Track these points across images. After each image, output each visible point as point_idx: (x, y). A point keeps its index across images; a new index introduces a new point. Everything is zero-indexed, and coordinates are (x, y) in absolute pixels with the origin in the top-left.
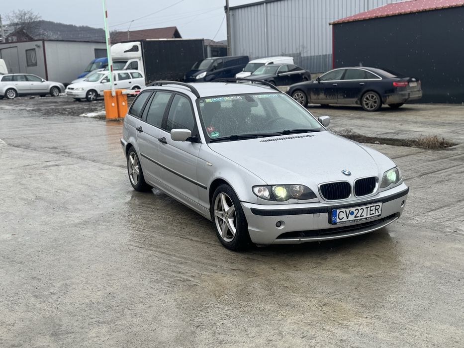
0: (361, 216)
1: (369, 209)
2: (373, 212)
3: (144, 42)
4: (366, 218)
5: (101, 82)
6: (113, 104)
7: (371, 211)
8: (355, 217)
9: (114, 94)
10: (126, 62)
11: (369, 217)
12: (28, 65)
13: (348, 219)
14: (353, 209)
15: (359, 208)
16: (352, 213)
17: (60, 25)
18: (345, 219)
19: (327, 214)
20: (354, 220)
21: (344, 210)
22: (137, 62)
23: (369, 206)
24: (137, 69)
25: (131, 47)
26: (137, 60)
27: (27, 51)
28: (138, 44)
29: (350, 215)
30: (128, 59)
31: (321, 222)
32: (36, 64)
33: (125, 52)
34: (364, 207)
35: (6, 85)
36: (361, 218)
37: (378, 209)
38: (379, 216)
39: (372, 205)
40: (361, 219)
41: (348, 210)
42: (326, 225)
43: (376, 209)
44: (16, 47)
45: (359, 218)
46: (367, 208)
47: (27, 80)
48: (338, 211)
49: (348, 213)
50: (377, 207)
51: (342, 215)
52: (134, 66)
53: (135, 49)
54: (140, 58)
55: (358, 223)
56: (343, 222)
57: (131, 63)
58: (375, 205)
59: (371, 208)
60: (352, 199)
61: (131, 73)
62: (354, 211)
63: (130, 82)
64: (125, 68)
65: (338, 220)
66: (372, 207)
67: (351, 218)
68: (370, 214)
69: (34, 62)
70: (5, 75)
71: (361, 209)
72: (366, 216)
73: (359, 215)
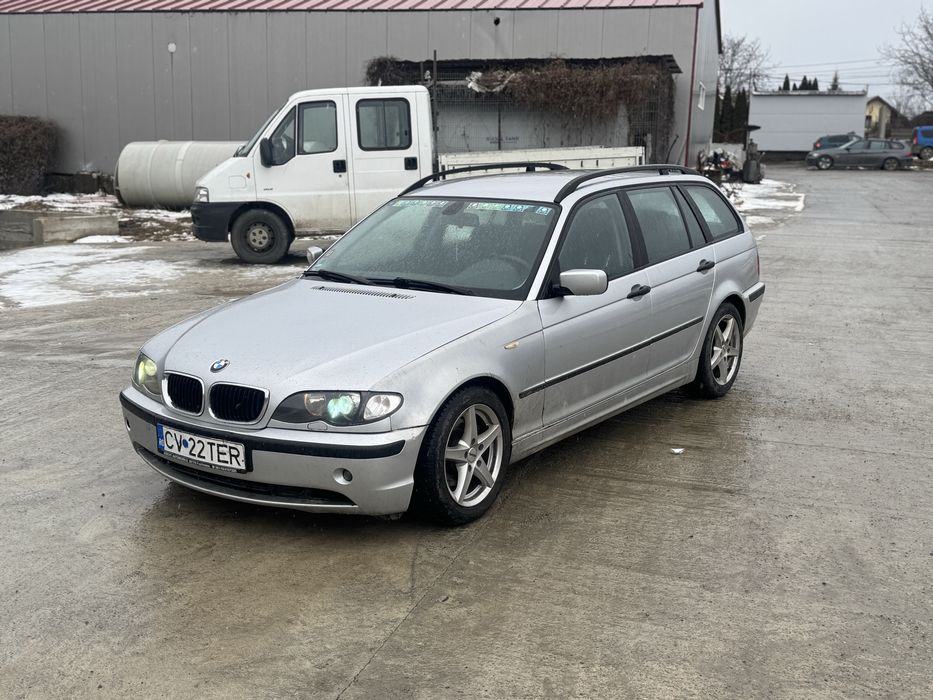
0: (199, 456)
1: (215, 448)
2: (226, 458)
4: (211, 465)
8: (190, 453)
11: (215, 465)
13: (180, 454)
14: (187, 436)
15: (196, 439)
16: (186, 444)
18: (175, 450)
19: (154, 428)
20: (189, 460)
21: (173, 431)
23: (217, 442)
29: (182, 445)
34: (205, 440)
36: (201, 459)
37: (236, 457)
38: (239, 471)
39: (222, 443)
40: (200, 462)
41: (179, 435)
43: (231, 455)
45: (196, 458)
46: (211, 444)
48: (165, 429)
49: (179, 440)
50: (236, 452)
51: (170, 440)
56: (173, 454)
58: (229, 444)
59: (221, 449)
62: (188, 440)
65: (166, 447)
66: (222, 446)
67: (185, 452)
68: (219, 461)
71: (199, 441)
72: (208, 460)
73: (196, 451)
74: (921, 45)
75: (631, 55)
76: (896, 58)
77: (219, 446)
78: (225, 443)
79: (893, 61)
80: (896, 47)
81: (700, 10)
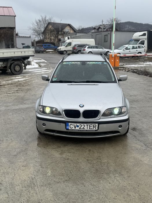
0: (83, 129)
1: (88, 126)
3: (149, 31)
4: (87, 130)
5: (123, 50)
6: (112, 61)
7: (90, 127)
8: (80, 128)
9: (113, 56)
10: (139, 41)
12: (104, 42)
14: (78, 124)
15: (82, 124)
16: (78, 126)
17: (136, 23)
18: (74, 128)
19: (64, 124)
20: (79, 130)
21: (73, 124)
22: (144, 41)
23: (89, 124)
24: (143, 44)
25: (143, 34)
26: (145, 40)
27: (105, 35)
28: (146, 32)
29: (76, 127)
30: (140, 39)
31: (61, 127)
32: (107, 42)
33: (139, 36)
34: (85, 124)
35: (89, 50)
37: (95, 127)
38: (96, 130)
39: (91, 124)
40: (83, 130)
41: (75, 124)
42: (64, 129)
43: (93, 127)
44: (101, 34)
45: (82, 129)
46: (87, 125)
47: (97, 48)
48: (70, 124)
49: (75, 126)
50: (95, 126)
51: (71, 126)
52: (143, 43)
53: (144, 35)
54: (146, 39)
55: (81, 132)
56: (72, 130)
57: (141, 41)
58: (93, 124)
59: (90, 126)
60: (81, 119)
61: (138, 46)
62: (79, 125)
63: (137, 50)
64: (138, 44)
65: (70, 128)
67: (77, 128)
68: (90, 129)
69: (106, 40)
70: (89, 46)
71: (83, 125)
72: (86, 129)
73: (82, 128)
74: (36, 27)
75: (6, 27)
76: (32, 29)
77: (90, 125)
78: (92, 124)
79: (31, 30)
80: (32, 27)
81: (15, 17)
